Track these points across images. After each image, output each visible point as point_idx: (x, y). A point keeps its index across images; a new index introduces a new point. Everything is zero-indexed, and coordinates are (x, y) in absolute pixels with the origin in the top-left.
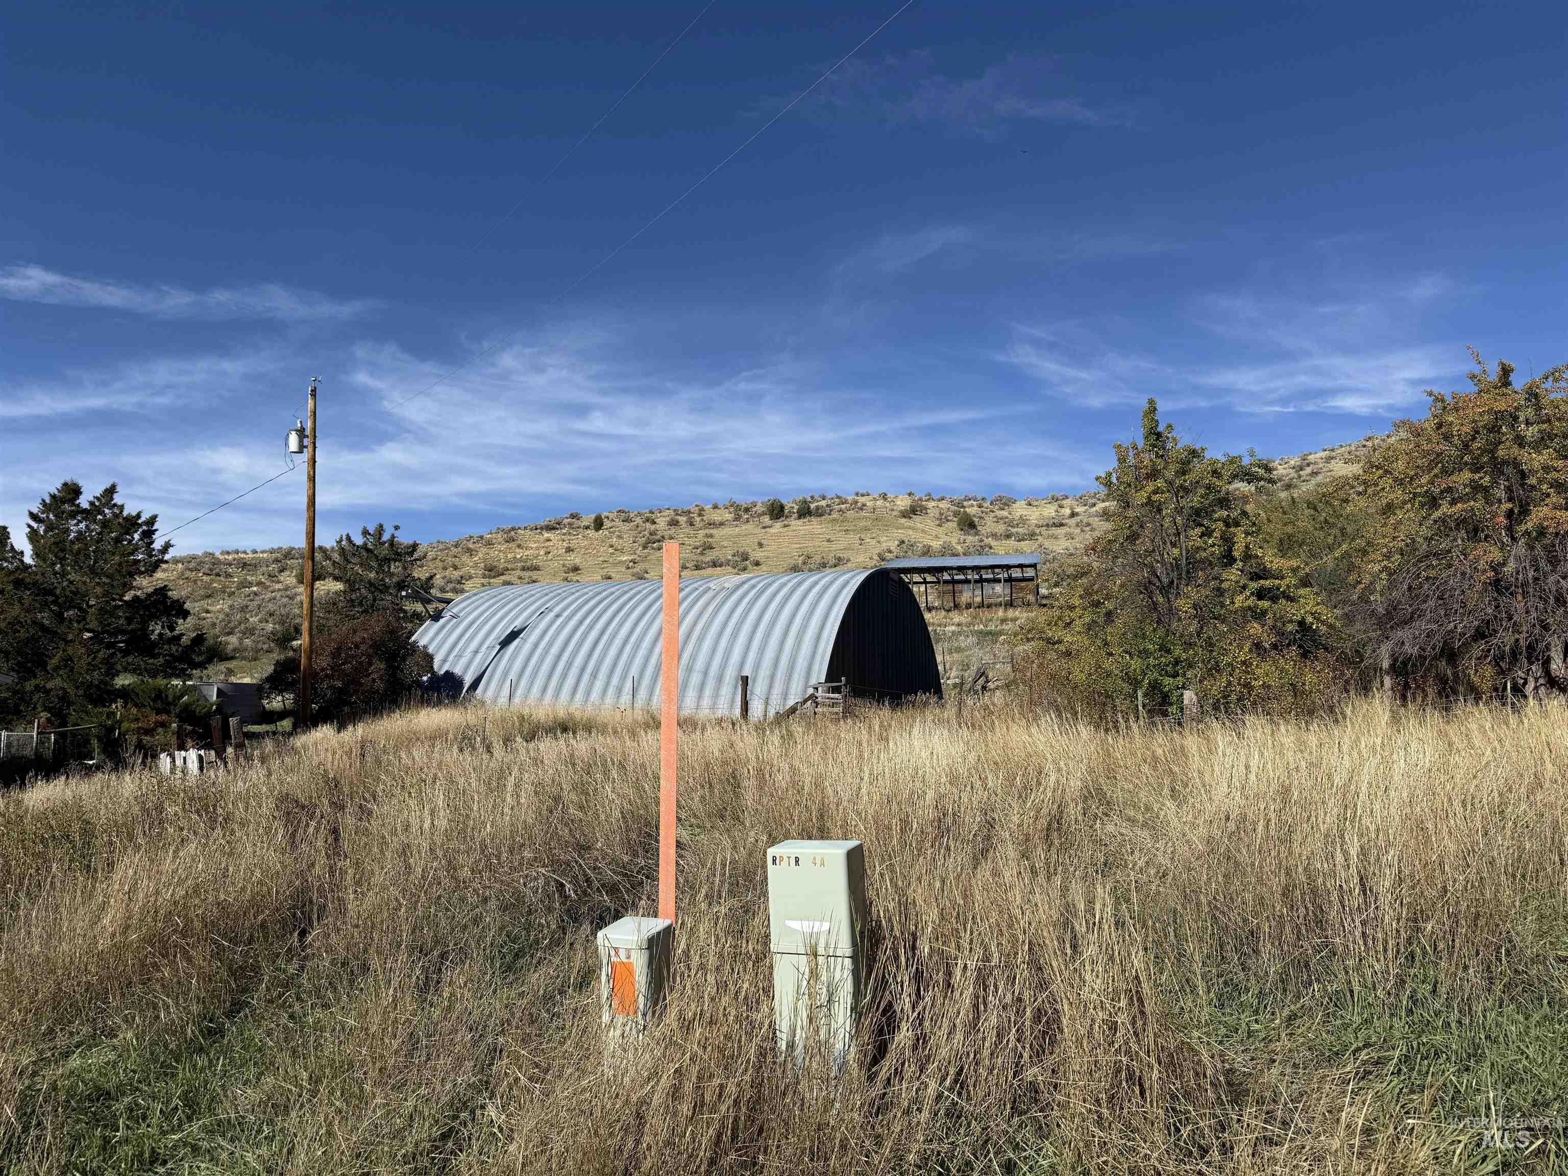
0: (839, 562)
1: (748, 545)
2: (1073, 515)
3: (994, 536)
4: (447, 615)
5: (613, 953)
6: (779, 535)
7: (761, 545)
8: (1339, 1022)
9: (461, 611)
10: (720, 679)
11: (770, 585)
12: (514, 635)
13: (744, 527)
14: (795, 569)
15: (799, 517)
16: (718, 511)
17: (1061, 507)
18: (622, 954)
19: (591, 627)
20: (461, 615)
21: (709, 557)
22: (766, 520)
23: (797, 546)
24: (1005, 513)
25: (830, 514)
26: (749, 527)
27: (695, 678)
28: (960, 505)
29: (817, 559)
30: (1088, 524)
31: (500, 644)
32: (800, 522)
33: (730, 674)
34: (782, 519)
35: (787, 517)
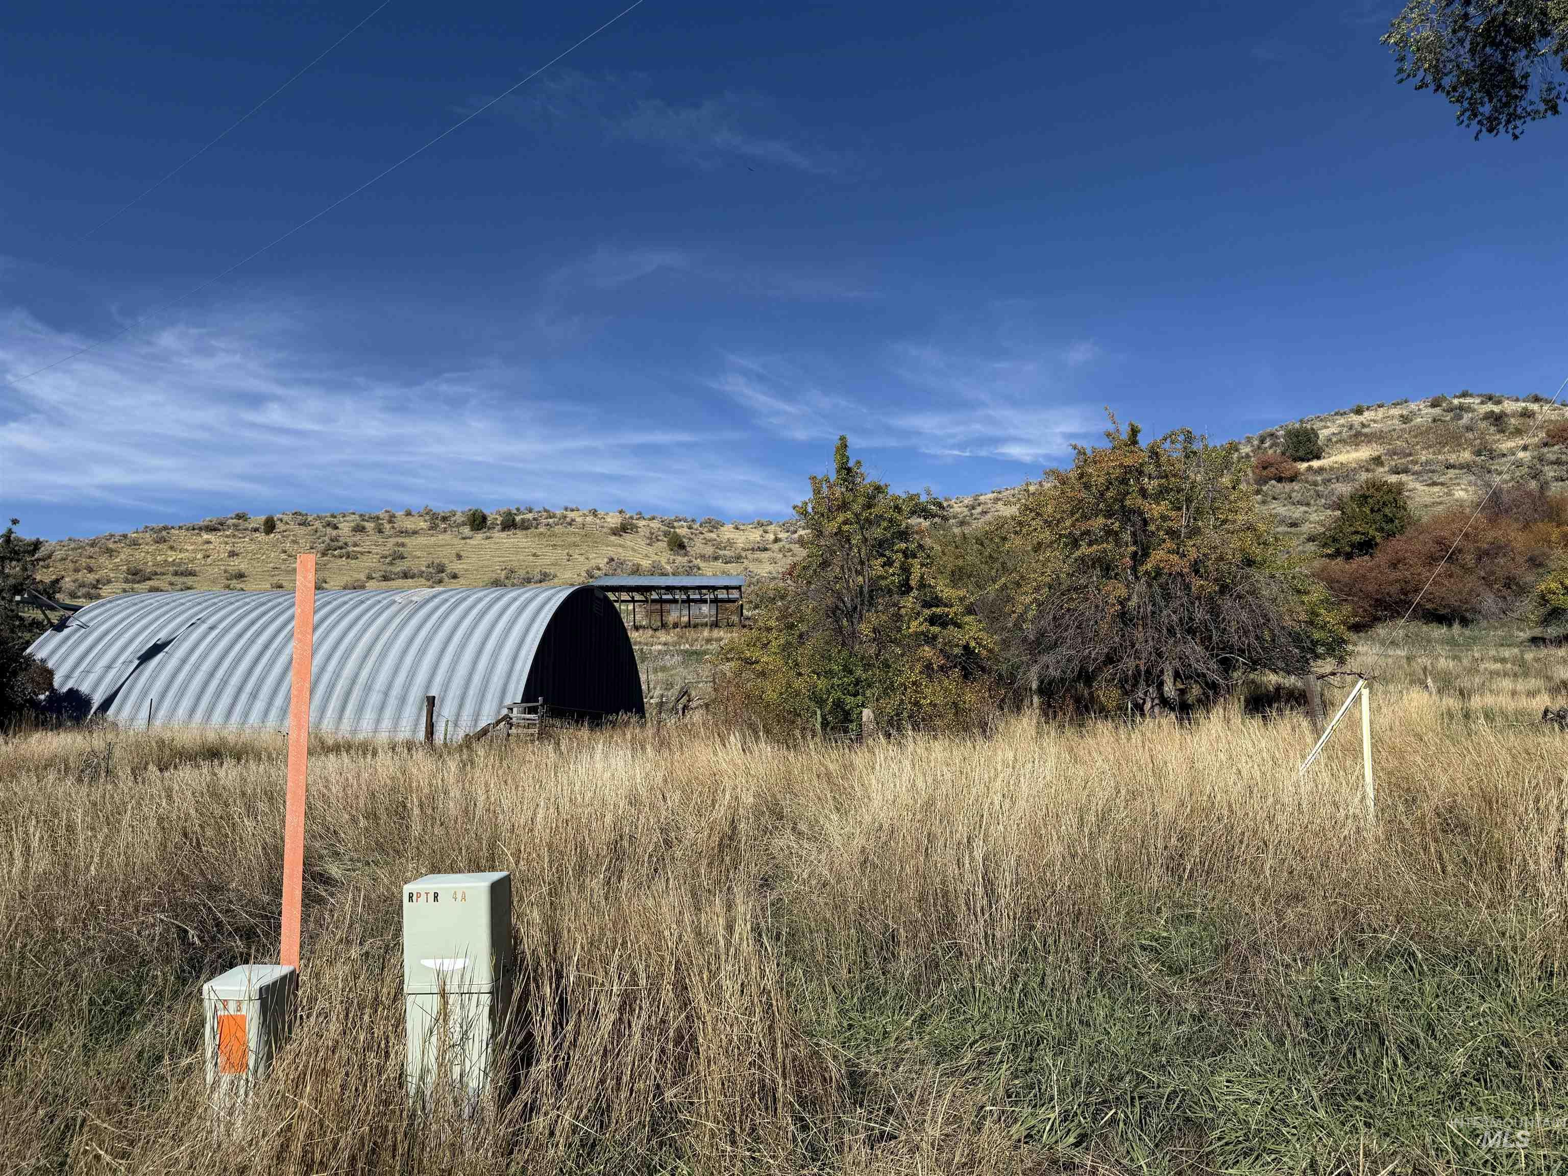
0: (544, 577)
1: (445, 556)
2: (776, 540)
3: (703, 557)
4: (73, 624)
5: (220, 1006)
6: (480, 547)
7: (459, 557)
8: (962, 1017)
9: (92, 619)
10: (403, 700)
11: (464, 599)
12: (156, 649)
13: (440, 537)
14: (496, 583)
15: (503, 530)
16: (412, 519)
17: (766, 532)
18: (232, 1007)
19: (252, 641)
20: (91, 624)
21: (400, 567)
22: (466, 530)
23: (500, 559)
24: (713, 536)
25: (536, 528)
26: (447, 537)
27: (375, 698)
28: (670, 525)
29: (522, 573)
30: (790, 550)
31: (139, 658)
32: (504, 534)
33: (416, 694)
34: (485, 530)
35: (489, 529)
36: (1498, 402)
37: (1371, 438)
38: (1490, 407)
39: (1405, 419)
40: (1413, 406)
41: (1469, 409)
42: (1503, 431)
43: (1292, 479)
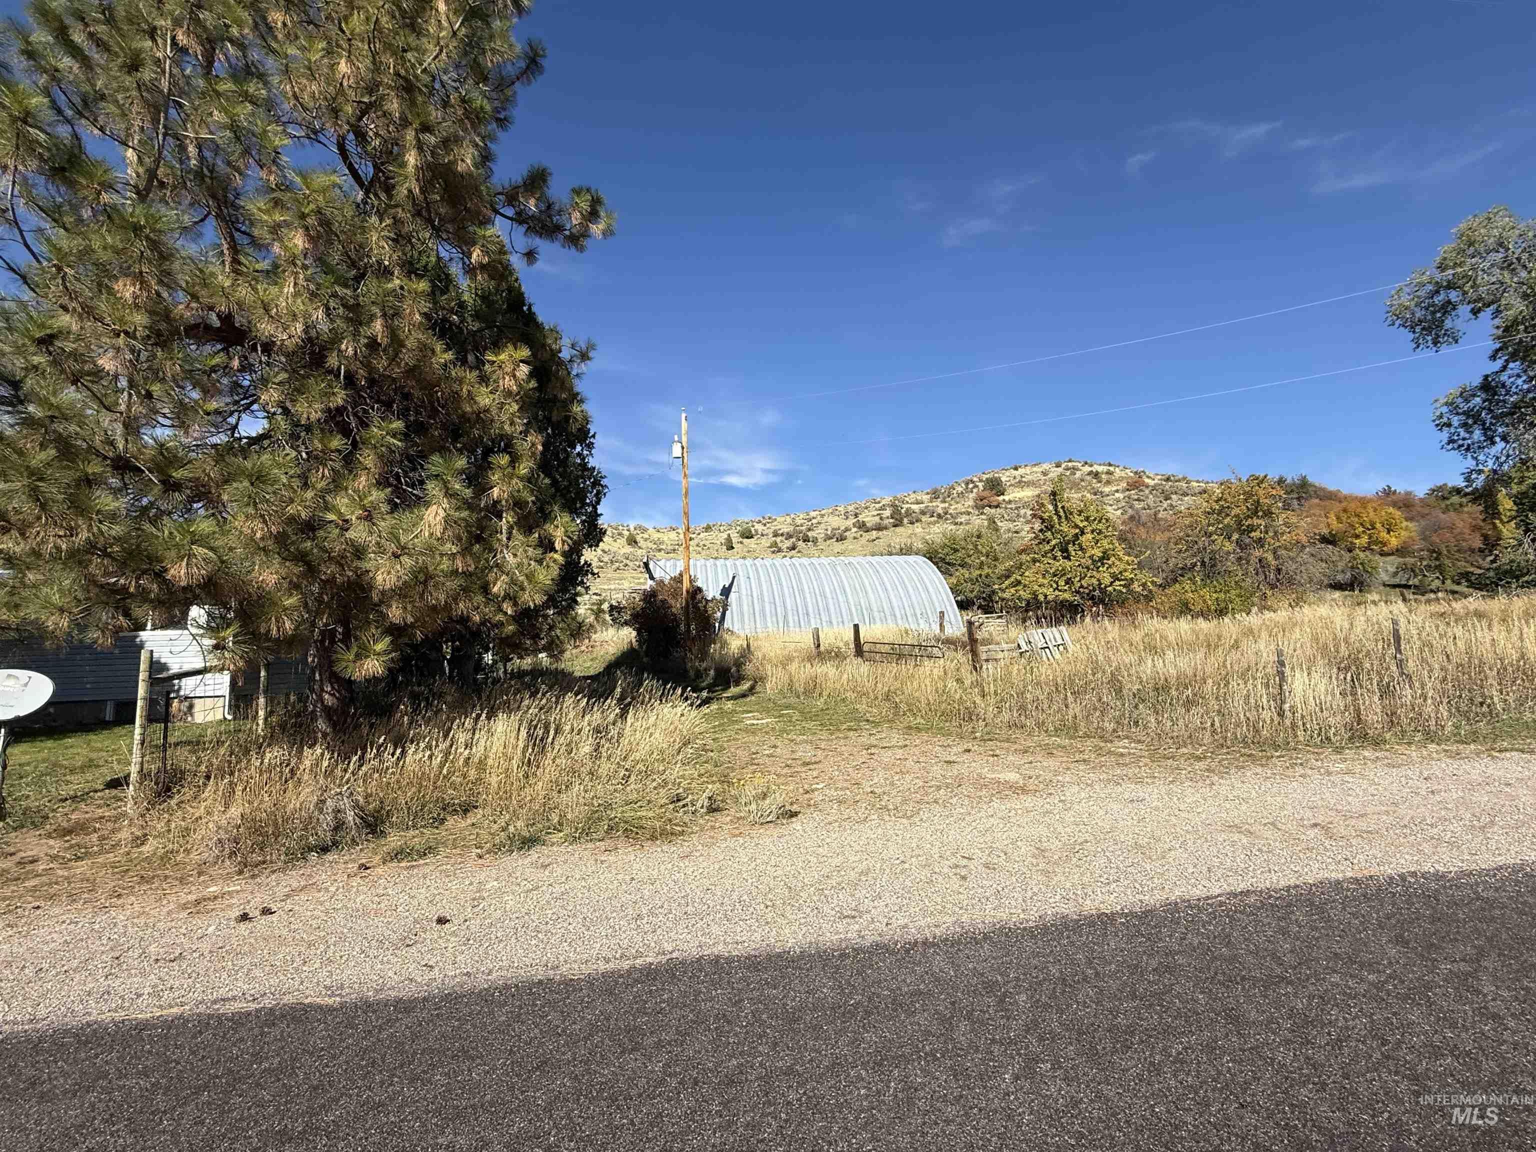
31: (721, 595)
36: (1091, 466)
37: (1029, 484)
38: (1087, 469)
39: (1045, 474)
40: (1045, 466)
41: (1078, 469)
42: (1100, 482)
43: (997, 507)
